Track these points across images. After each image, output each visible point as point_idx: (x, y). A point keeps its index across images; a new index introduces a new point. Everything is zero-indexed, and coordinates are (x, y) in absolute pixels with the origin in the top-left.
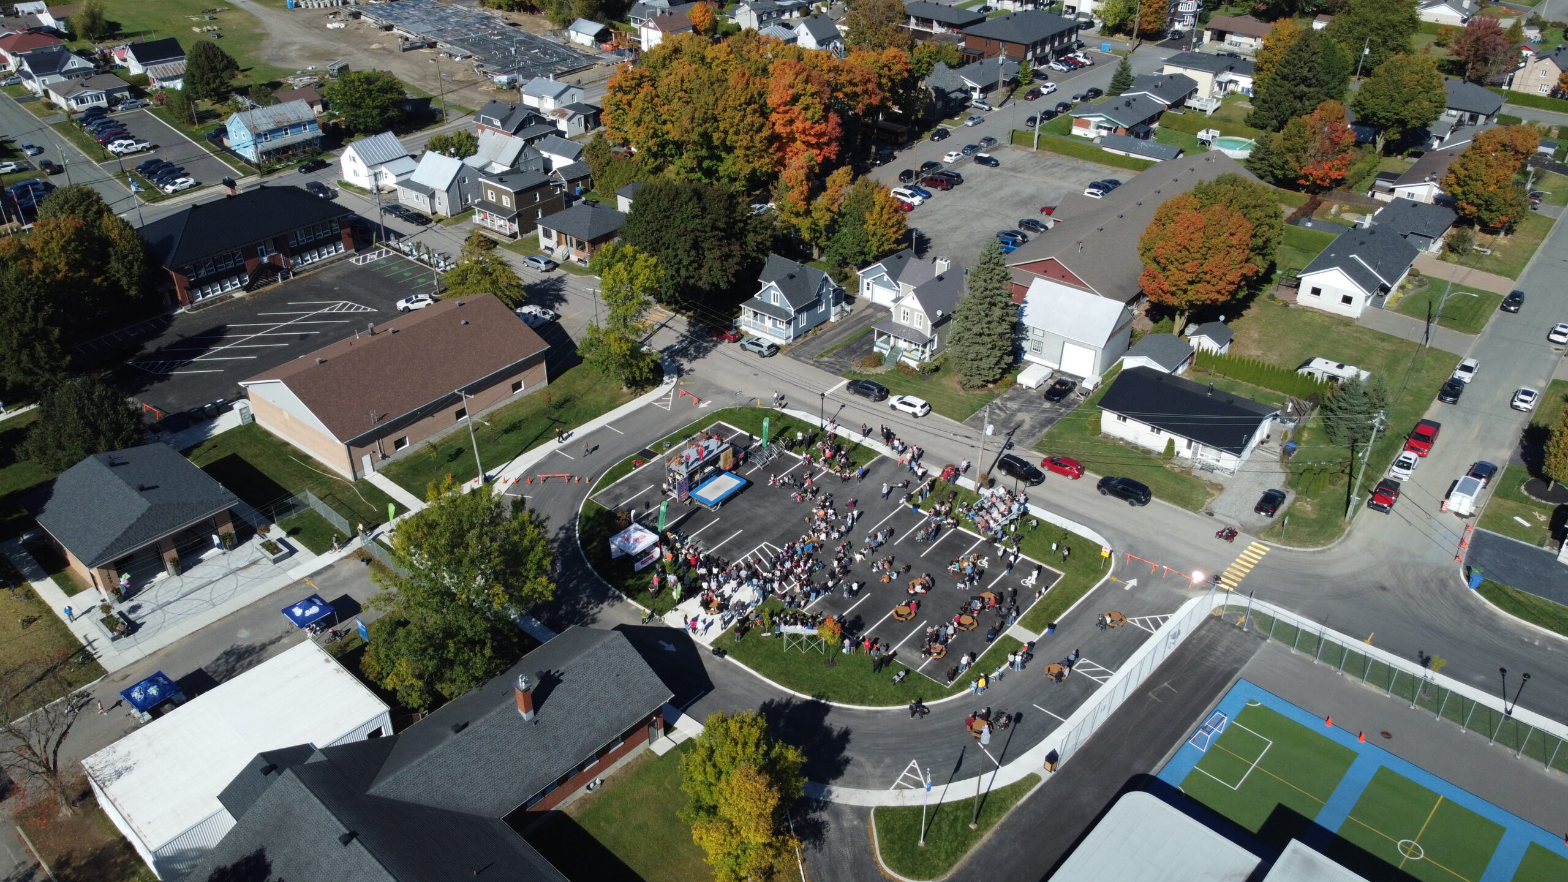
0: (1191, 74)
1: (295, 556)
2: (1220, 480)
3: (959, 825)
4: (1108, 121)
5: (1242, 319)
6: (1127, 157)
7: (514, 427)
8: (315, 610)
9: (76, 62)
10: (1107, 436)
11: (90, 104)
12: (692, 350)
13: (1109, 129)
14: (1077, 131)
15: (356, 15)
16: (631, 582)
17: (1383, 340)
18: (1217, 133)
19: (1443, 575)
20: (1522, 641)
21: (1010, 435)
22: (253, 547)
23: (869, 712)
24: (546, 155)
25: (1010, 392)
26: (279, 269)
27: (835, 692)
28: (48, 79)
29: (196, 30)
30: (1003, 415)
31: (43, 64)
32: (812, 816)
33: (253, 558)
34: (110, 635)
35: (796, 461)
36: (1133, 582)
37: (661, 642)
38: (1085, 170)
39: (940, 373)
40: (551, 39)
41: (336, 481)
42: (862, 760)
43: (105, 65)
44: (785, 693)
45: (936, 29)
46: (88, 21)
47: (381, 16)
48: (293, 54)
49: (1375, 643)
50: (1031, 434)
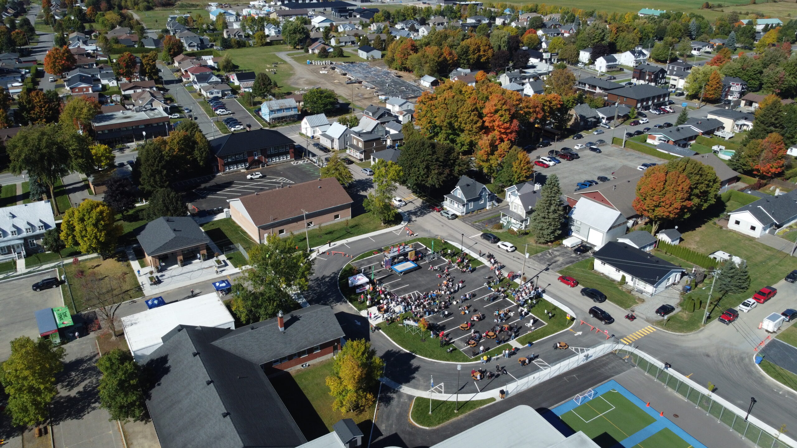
0: (721, 119)
1: (227, 267)
2: (644, 298)
3: (450, 410)
4: (665, 137)
5: (694, 231)
6: (669, 154)
7: (330, 233)
8: (224, 285)
9: (214, 79)
10: (596, 271)
11: (215, 95)
12: (419, 213)
13: (665, 141)
14: (649, 141)
15: (333, 69)
16: (353, 296)
17: (767, 249)
18: (723, 148)
19: (744, 355)
20: (773, 391)
21: (549, 265)
22: (212, 262)
23: (432, 361)
24: (387, 129)
25: (558, 248)
26: (262, 162)
27: (420, 352)
28: (202, 85)
29: (267, 70)
30: (550, 256)
31: (202, 78)
32: (389, 394)
33: (211, 265)
34: (150, 283)
35: (445, 261)
36: (580, 333)
37: (356, 321)
38: (645, 159)
39: (528, 235)
40: (413, 83)
41: (252, 243)
42: (420, 378)
43: (226, 80)
44: (399, 348)
45: (598, 91)
46: (225, 64)
47: (343, 69)
48: (301, 82)
49: (691, 378)
50: (560, 266)
